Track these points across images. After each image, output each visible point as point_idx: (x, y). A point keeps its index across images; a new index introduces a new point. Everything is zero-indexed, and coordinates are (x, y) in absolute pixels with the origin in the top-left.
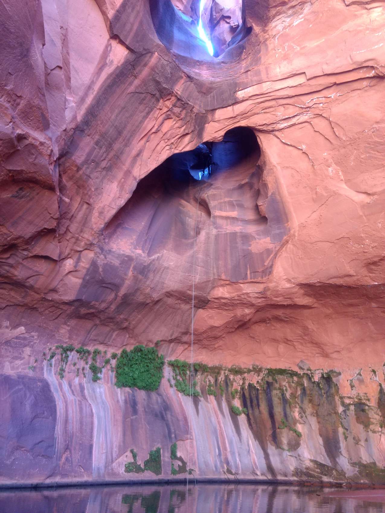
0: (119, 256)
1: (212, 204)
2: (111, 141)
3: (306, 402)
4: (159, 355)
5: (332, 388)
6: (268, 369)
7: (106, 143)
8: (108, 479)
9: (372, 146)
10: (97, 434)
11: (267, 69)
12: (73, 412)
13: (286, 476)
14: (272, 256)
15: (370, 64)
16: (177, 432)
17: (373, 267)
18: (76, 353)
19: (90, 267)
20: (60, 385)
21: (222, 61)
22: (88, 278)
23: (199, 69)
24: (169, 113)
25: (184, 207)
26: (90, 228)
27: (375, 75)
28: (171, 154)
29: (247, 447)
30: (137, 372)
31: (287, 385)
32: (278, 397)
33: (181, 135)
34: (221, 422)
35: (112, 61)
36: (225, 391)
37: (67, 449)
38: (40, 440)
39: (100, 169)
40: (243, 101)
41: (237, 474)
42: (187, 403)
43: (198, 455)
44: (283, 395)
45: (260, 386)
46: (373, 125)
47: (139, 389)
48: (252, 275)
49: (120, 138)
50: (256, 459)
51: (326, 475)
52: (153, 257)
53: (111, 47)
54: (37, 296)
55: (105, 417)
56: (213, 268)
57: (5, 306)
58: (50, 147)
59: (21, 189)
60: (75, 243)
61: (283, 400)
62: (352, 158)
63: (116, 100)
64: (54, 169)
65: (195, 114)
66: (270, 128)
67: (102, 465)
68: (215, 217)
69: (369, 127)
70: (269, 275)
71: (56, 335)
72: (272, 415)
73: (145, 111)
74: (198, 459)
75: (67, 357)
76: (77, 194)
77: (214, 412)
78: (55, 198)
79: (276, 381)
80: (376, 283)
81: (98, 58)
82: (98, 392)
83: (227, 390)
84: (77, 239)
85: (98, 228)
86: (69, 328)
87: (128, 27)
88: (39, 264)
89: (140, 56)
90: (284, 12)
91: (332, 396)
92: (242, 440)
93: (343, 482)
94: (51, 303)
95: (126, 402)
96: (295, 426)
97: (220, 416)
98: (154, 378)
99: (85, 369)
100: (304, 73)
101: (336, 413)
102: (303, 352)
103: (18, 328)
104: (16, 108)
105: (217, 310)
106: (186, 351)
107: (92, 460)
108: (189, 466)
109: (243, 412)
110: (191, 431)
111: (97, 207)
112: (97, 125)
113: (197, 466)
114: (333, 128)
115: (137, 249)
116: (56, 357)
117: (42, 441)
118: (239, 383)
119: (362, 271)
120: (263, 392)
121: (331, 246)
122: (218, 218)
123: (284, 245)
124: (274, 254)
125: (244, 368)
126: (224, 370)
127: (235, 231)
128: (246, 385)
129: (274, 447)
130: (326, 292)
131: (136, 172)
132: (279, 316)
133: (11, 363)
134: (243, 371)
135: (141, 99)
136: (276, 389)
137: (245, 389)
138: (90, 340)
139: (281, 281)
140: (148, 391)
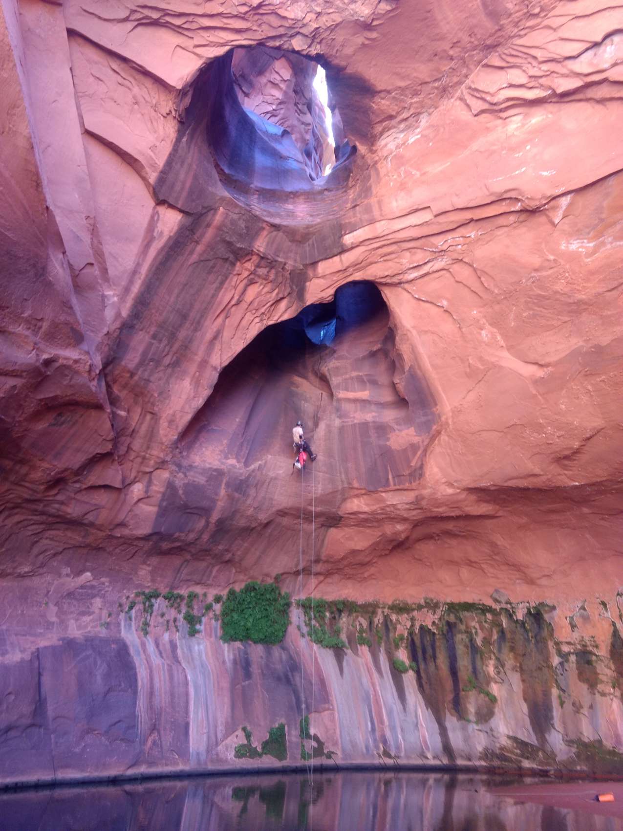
0: (204, 471)
1: (334, 381)
2: (173, 330)
3: (505, 650)
4: (283, 593)
5: (543, 629)
6: (448, 604)
7: (166, 334)
8: (211, 767)
9: (535, 301)
10: (194, 709)
11: (380, 203)
12: (160, 681)
13: (470, 760)
14: (419, 453)
15: (513, 195)
16: (309, 701)
17: (566, 462)
18: (163, 599)
19: (166, 490)
20: (143, 645)
21: (325, 187)
22: (164, 504)
23: (293, 203)
24: (252, 276)
25: (297, 387)
26: (159, 443)
27: (522, 208)
28: (263, 328)
29: (414, 719)
30: (251, 620)
31: (477, 626)
32: (463, 643)
33: (273, 301)
34: (377, 684)
35: (161, 232)
36: (384, 638)
37: (153, 729)
38: (117, 720)
39: (162, 368)
40: (352, 248)
41: (398, 757)
42: (326, 659)
43: (341, 732)
44: (472, 640)
45: (438, 628)
46: (531, 273)
47: (255, 643)
48: (396, 481)
49: (185, 323)
50: (427, 737)
51: (527, 758)
52: (252, 467)
53: (159, 216)
54: (101, 534)
55: (205, 684)
56: (341, 473)
57: (61, 550)
59: (60, 415)
60: (142, 463)
61: (472, 648)
62: (512, 316)
63: (174, 277)
64: (98, 384)
65: (289, 272)
66: (395, 280)
67: (203, 748)
68: (339, 400)
69: (527, 275)
70: (419, 479)
71: (134, 578)
72: (454, 672)
73: (218, 281)
74: (341, 737)
75: (152, 606)
76: (136, 403)
77: (366, 670)
78: (105, 416)
79: (461, 621)
80: (577, 484)
81: (142, 232)
82: (197, 651)
83: (388, 636)
84: (144, 458)
85: (170, 441)
86: (150, 568)
87: (177, 188)
88: (97, 496)
89: (199, 217)
90: (394, 127)
91: (544, 642)
92: (407, 709)
93: (551, 768)
94: (122, 540)
95: (235, 662)
96: (488, 686)
97: (376, 675)
98: (277, 626)
99: (178, 620)
100: (429, 207)
101: (550, 667)
102: (498, 578)
103: (82, 574)
104: (38, 332)
105: (356, 528)
106: (322, 585)
107: (188, 743)
108: (327, 747)
109: (411, 667)
110: (331, 698)
111: (164, 416)
112: (151, 315)
113: (340, 747)
114: (480, 278)
115: (229, 459)
116: (137, 607)
117: (119, 721)
118: (406, 625)
119: (551, 468)
120: (441, 637)
121: (501, 437)
122: (344, 402)
123: (435, 437)
124: (423, 450)
125: (412, 604)
126: (382, 608)
127: (366, 420)
128: (416, 628)
129: (455, 718)
130: (509, 496)
131: (215, 359)
132: (450, 530)
133: (77, 620)
134: (410, 608)
135: (209, 267)
136: (462, 633)
137: (414, 634)
138: (180, 581)
139: (439, 486)
140: (268, 645)
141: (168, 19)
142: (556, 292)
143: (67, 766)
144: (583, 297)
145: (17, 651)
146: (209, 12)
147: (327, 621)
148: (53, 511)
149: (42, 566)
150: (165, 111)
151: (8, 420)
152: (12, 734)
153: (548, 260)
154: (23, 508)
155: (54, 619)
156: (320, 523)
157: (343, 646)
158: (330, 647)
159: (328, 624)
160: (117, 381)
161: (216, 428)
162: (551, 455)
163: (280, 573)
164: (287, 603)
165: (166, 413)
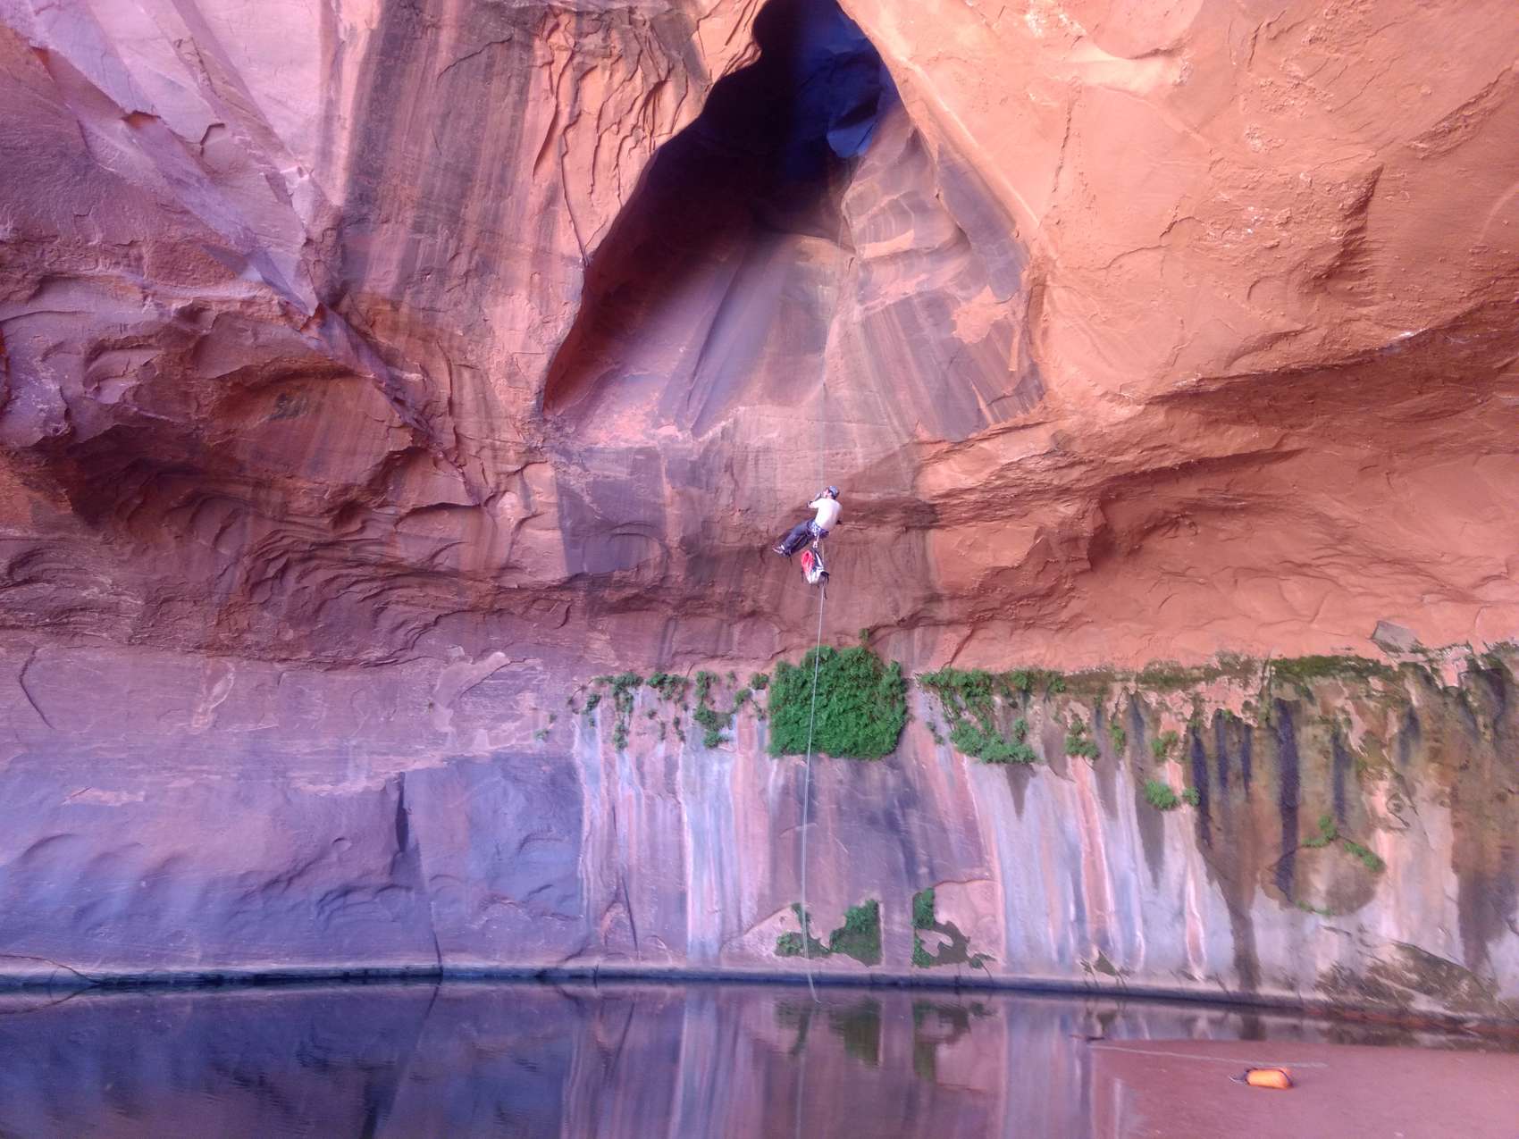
0: (619, 456)
1: (857, 227)
2: (452, 207)
3: (1419, 756)
4: (889, 666)
5: (1512, 700)
6: (1274, 663)
7: (439, 216)
8: (726, 967)
10: (695, 869)
12: (629, 823)
13: (1291, 987)
14: (1016, 340)
16: (938, 861)
17: (1344, 285)
18: (649, 687)
19: (561, 500)
20: (610, 764)
22: (568, 523)
24: (578, 59)
25: (808, 260)
26: (506, 417)
29: (1176, 903)
30: (824, 716)
31: (1350, 707)
32: (1319, 746)
33: (644, 95)
34: (1100, 832)
35: (351, 25)
36: (1131, 741)
37: (614, 902)
38: (542, 884)
39: (456, 282)
41: (1127, 973)
42: (986, 785)
43: (1007, 921)
44: (1336, 738)
45: (1256, 715)
47: (831, 756)
48: (996, 410)
49: (473, 187)
50: (1202, 935)
51: (1429, 992)
52: (709, 435)
54: (484, 587)
55: (718, 830)
56: (889, 417)
57: (433, 619)
58: (271, 300)
59: (282, 398)
60: (495, 457)
61: (1337, 756)
63: (415, 107)
64: (319, 333)
65: (648, 24)
67: (711, 936)
68: (866, 265)
70: (1041, 398)
71: (586, 656)
72: (1289, 808)
73: (513, 90)
74: (1007, 929)
75: (630, 699)
76: (432, 355)
77: (1079, 804)
78: (369, 387)
79: (1309, 695)
80: (1408, 334)
81: (316, 39)
82: (715, 773)
83: (1139, 736)
84: (494, 448)
85: (524, 411)
86: (607, 637)
88: (440, 524)
92: (1161, 884)
94: (528, 594)
95: (785, 791)
96: (1368, 837)
97: (1098, 814)
98: (882, 727)
99: (682, 721)
102: (1376, 596)
103: (488, 656)
104: (139, 267)
105: (981, 524)
106: (974, 643)
107: (685, 926)
108: (975, 947)
109: (1187, 798)
110: (987, 857)
111: (493, 367)
112: (395, 190)
113: (1002, 948)
115: (662, 426)
116: (603, 704)
117: (548, 886)
118: (1182, 714)
119: (1315, 308)
120: (1266, 734)
121: (1163, 261)
122: (874, 267)
123: (1036, 296)
124: (1023, 333)
125: (1192, 668)
126: (1122, 680)
127: (905, 294)
128: (1207, 719)
129: (1277, 902)
130: (1274, 399)
131: (566, 243)
132: (1199, 500)
133: (490, 729)
134: (1189, 677)
135: (483, 66)
136: (1314, 723)
137: (1202, 730)
138: (674, 655)
139: (1094, 405)
140: (860, 760)
143: (462, 949)
145: (363, 777)
147: (998, 713)
148: (373, 558)
149: (408, 646)
151: (178, 420)
152: (354, 898)
154: (322, 558)
155: (448, 729)
156: (898, 523)
157: (1030, 759)
158: (998, 762)
159: (1001, 719)
160: (374, 322)
161: (640, 373)
162: (1292, 277)
163: (868, 626)
164: (898, 682)
165: (495, 362)
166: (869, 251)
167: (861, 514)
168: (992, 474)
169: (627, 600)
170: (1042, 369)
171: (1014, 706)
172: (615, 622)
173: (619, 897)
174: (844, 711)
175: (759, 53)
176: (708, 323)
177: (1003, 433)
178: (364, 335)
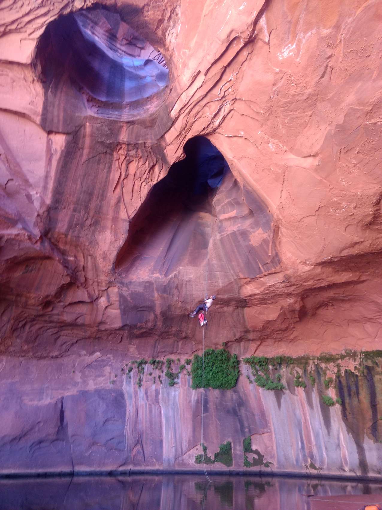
0: (140, 284)
1: (217, 209)
2: (86, 204)
4: (233, 355)
6: (364, 352)
7: (82, 207)
8: (177, 468)
9: (286, 108)
10: (166, 431)
11: (178, 81)
12: (143, 414)
13: (380, 473)
14: (270, 245)
15: (233, 36)
16: (251, 426)
17: (376, 227)
18: (150, 365)
19: (120, 299)
20: (136, 393)
21: (165, 86)
22: (122, 307)
24: (127, 158)
25: (202, 220)
26: (102, 272)
27: (244, 42)
29: (336, 441)
30: (211, 374)
32: (381, 382)
33: (149, 169)
34: (308, 414)
35: (56, 149)
36: (317, 381)
37: (137, 444)
38: (111, 437)
39: (86, 228)
40: (177, 118)
41: (321, 469)
42: (268, 398)
43: (277, 449)
45: (359, 372)
46: (272, 88)
47: (213, 389)
48: (265, 268)
49: (93, 198)
50: (347, 454)
52: (170, 276)
53: (52, 141)
54: (93, 329)
55: (174, 416)
56: (230, 270)
57: (75, 341)
58: (25, 234)
59: (27, 266)
60: (98, 285)
62: (280, 126)
63: (75, 172)
64: (41, 245)
65: (150, 148)
66: (210, 129)
67: (172, 456)
68: (221, 221)
69: (271, 91)
70: (279, 264)
71: (128, 354)
72: (374, 405)
73: (107, 167)
74: (277, 452)
75: (143, 369)
76: (78, 251)
77: (300, 404)
78: (56, 262)
81: (44, 153)
82: (173, 395)
83: (320, 379)
84: (98, 282)
85: (108, 269)
87: (55, 121)
88: (79, 308)
89: (76, 133)
90: (169, 26)
92: (331, 433)
94: (108, 332)
95: (198, 402)
97: (307, 408)
98: (230, 377)
99: (161, 376)
100: (199, 72)
103: (94, 354)
105: (262, 306)
106: (261, 347)
107: (162, 452)
108: (266, 459)
109: (337, 402)
110: (269, 425)
111: (98, 255)
112: (67, 199)
113: (276, 459)
114: (250, 106)
115: (155, 274)
116: (134, 371)
117: (113, 438)
118: (334, 371)
119: (367, 234)
120: (363, 378)
121: (317, 219)
122: (224, 222)
123: (276, 231)
124: (272, 242)
125: (336, 355)
126: (312, 359)
127: (233, 230)
128: (342, 373)
129: (372, 441)
130: (356, 263)
131: (123, 215)
132: (334, 297)
133: (94, 380)
134: (335, 358)
135: (97, 161)
136: (379, 374)
137: (341, 376)
138: (158, 353)
139: (297, 266)
140: (223, 390)
141: (9, 28)
142: (294, 95)
143: (81, 464)
144: (309, 91)
145: (49, 398)
146: (24, 13)
147: (271, 372)
148: (56, 320)
149: (67, 351)
150: (31, 79)
152: (43, 445)
153: (277, 73)
154: (38, 320)
155: (79, 380)
156: (234, 306)
157: (282, 388)
158: (271, 389)
159: (272, 374)
160: (59, 241)
161: (147, 256)
162: (359, 224)
163: (225, 341)
164: (236, 361)
165: (99, 254)
166: (222, 217)
167: (222, 302)
168: (265, 289)
169: (142, 333)
170: (279, 254)
171: (276, 369)
172: (138, 342)
173: (139, 442)
174: (218, 372)
175: (185, 156)
176: (170, 240)
177: (268, 275)
178: (56, 245)
